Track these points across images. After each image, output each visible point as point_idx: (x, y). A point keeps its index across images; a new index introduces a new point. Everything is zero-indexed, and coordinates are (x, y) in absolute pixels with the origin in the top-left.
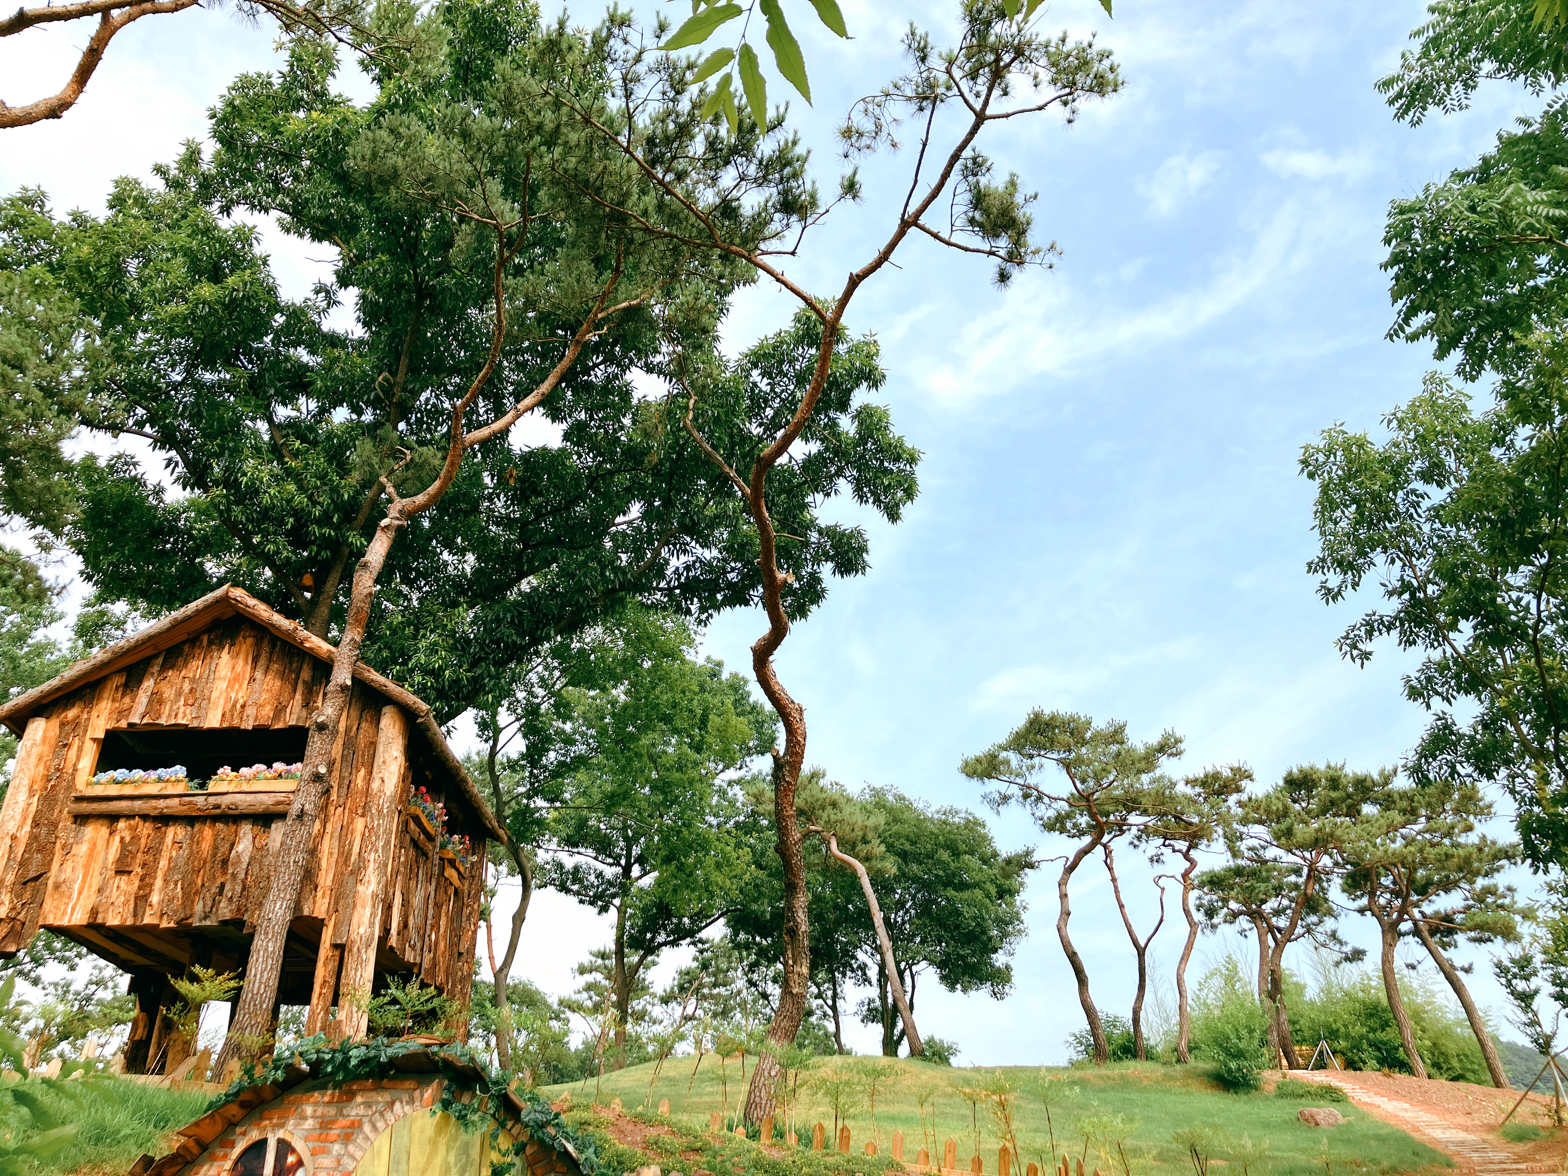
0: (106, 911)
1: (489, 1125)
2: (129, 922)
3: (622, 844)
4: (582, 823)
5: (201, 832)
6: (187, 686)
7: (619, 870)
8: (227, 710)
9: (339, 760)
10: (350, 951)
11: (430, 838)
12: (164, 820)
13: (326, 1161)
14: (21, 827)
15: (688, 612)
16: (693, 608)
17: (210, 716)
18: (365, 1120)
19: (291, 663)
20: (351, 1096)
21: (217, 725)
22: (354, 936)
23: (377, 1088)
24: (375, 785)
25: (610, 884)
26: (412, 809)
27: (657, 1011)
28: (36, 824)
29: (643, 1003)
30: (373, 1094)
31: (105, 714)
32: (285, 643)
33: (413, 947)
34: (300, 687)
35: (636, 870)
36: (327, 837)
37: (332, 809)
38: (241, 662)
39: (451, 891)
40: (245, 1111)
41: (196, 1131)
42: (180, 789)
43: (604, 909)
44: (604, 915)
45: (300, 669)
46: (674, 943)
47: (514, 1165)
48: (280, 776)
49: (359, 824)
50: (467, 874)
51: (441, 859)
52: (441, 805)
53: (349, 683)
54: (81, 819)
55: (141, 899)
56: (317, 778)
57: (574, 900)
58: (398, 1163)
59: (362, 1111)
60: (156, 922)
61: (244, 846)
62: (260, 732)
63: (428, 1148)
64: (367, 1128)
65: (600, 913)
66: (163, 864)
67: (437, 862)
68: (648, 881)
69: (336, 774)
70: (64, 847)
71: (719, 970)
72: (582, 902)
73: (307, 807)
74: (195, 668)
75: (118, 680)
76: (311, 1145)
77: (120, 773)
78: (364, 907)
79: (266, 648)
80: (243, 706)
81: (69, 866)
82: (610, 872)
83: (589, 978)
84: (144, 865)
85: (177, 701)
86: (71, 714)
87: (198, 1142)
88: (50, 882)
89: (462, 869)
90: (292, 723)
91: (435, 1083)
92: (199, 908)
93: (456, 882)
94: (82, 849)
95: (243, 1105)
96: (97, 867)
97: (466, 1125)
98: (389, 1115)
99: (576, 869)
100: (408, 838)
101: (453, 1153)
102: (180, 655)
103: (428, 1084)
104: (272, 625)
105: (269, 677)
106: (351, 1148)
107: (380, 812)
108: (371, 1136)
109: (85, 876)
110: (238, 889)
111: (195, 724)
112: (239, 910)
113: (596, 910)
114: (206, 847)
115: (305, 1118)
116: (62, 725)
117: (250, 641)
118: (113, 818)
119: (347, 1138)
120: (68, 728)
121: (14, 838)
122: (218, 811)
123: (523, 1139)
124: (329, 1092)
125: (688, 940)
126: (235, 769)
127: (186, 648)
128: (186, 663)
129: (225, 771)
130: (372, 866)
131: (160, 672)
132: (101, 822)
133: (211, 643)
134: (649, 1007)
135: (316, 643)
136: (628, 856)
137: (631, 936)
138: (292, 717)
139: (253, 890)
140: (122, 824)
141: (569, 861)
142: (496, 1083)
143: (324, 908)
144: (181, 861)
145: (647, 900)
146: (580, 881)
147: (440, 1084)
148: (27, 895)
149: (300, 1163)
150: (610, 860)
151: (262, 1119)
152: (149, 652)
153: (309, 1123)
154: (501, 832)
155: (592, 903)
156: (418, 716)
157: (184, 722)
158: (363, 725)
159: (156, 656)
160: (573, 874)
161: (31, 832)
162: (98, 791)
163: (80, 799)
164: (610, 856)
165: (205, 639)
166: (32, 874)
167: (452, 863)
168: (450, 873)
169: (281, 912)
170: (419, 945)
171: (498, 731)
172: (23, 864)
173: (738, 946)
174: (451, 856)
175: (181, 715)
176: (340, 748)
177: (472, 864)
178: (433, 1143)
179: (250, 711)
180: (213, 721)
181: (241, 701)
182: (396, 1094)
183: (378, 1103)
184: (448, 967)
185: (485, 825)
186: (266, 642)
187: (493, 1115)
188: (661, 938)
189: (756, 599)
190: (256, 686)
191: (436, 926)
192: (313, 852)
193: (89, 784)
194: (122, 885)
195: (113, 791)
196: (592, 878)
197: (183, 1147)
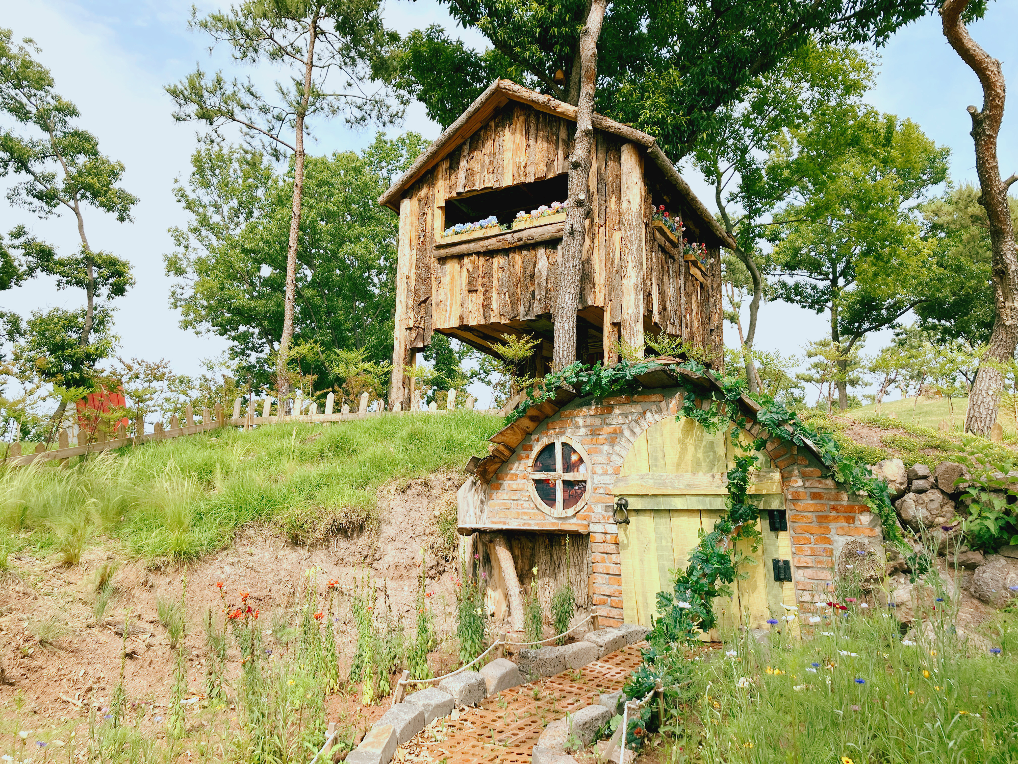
0: (468, 317)
1: (727, 426)
2: (482, 322)
3: (828, 264)
4: (796, 251)
5: (514, 258)
6: (487, 160)
7: (829, 282)
8: (515, 171)
9: (596, 192)
10: (624, 326)
11: (674, 245)
12: (490, 254)
13: (600, 459)
14: (411, 270)
15: (865, 38)
16: (870, 34)
17: (505, 178)
18: (624, 427)
19: (552, 129)
20: (611, 408)
21: (510, 183)
22: (625, 316)
23: (630, 402)
24: (624, 206)
25: (823, 293)
26: (657, 223)
27: (867, 377)
28: (418, 267)
29: (856, 373)
30: (628, 406)
31: (442, 190)
32: (545, 114)
33: (673, 324)
34: (561, 144)
35: (841, 281)
36: (596, 249)
37: (596, 228)
38: (518, 136)
39: (697, 285)
40: (535, 424)
41: (501, 439)
42: (495, 231)
43: (820, 310)
44: (821, 314)
45: (558, 131)
46: (876, 328)
47: (756, 458)
48: (558, 212)
49: (617, 236)
50: (709, 273)
51: (685, 261)
52: (678, 219)
53: (590, 128)
54: (442, 260)
55: (486, 307)
56: (579, 203)
57: (799, 306)
58: (656, 459)
59: (620, 420)
60: (498, 320)
61: (542, 265)
62: (540, 183)
63: (678, 447)
64: (627, 433)
65: (818, 313)
66: (495, 283)
67: (683, 263)
68: (852, 287)
69: (595, 203)
70: (436, 279)
71: (912, 347)
72: (803, 307)
73: (575, 226)
74: (489, 146)
75: (445, 165)
76: (586, 447)
77: (458, 227)
78: (629, 295)
79: (533, 121)
80: (525, 167)
81: (441, 290)
82: (822, 285)
83: (815, 360)
84: (484, 285)
85: (483, 172)
86: (423, 192)
87: (506, 446)
88: (433, 303)
89: (703, 269)
90: (560, 171)
91: (677, 396)
92: (521, 309)
93: (701, 279)
94: (446, 280)
95: (532, 419)
96: (457, 290)
97: (708, 427)
98: (642, 422)
99: (797, 286)
100: (656, 244)
101: (701, 451)
102: (479, 139)
103: (672, 396)
104: (533, 101)
105: (539, 142)
106: (617, 448)
107: (630, 224)
108: (631, 439)
109: (452, 296)
110: (544, 293)
111: (497, 185)
112: (546, 307)
113: (815, 312)
114: (519, 267)
115: (578, 427)
116: (419, 201)
117: (521, 119)
118: (460, 257)
119: (612, 440)
120: (423, 203)
121: (408, 277)
122: (521, 242)
123: (765, 436)
124: (593, 407)
125: (887, 325)
126: (528, 212)
127: (482, 133)
128: (484, 144)
129: (521, 214)
130: (630, 265)
131: (469, 154)
132: (454, 260)
133: (496, 126)
134: (861, 375)
135: (564, 107)
136: (834, 272)
137: (843, 327)
138: (559, 167)
139: (553, 292)
140: (466, 260)
141: (791, 281)
142: (730, 390)
143: (602, 299)
144: (505, 280)
145: (852, 299)
146: (801, 294)
147: (681, 395)
148: (422, 312)
149: (581, 460)
150: (822, 277)
151: (548, 429)
152: (459, 141)
153: (583, 431)
154: (730, 241)
155: (810, 307)
156: (647, 148)
157: (490, 185)
158: (609, 163)
159: (464, 143)
160: (795, 289)
161: (417, 273)
162: (448, 240)
163: (439, 247)
164: (820, 274)
165: (493, 124)
166: (422, 299)
167: (695, 263)
168: (694, 271)
169: (570, 302)
170: (677, 323)
171: (720, 175)
172: (416, 293)
173: (927, 329)
174: (693, 258)
175: (487, 181)
176: (596, 183)
177: (711, 264)
178: (682, 442)
179: (530, 169)
180: (508, 181)
181: (523, 164)
182: (646, 406)
183: (632, 413)
184: (703, 339)
185: (716, 235)
186: (532, 117)
187: (731, 418)
188: (866, 326)
189: (931, 7)
190: (531, 150)
191: (689, 309)
192: (588, 261)
193: (442, 237)
194: (474, 299)
195: (456, 239)
196: (809, 290)
197: (496, 450)
